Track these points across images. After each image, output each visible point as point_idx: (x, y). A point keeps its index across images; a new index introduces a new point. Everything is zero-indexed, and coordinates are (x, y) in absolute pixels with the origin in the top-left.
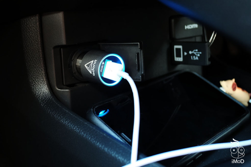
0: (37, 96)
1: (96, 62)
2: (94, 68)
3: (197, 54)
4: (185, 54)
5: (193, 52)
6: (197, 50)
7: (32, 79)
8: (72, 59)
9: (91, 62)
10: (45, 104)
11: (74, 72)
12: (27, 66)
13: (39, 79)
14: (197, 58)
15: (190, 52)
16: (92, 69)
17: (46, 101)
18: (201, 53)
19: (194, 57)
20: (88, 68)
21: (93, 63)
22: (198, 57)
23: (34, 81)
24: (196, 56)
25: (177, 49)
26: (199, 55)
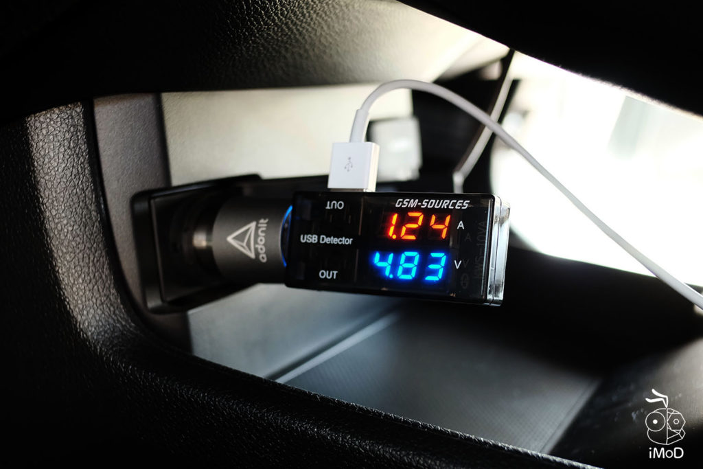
1: (265, 225)
9: (249, 228)
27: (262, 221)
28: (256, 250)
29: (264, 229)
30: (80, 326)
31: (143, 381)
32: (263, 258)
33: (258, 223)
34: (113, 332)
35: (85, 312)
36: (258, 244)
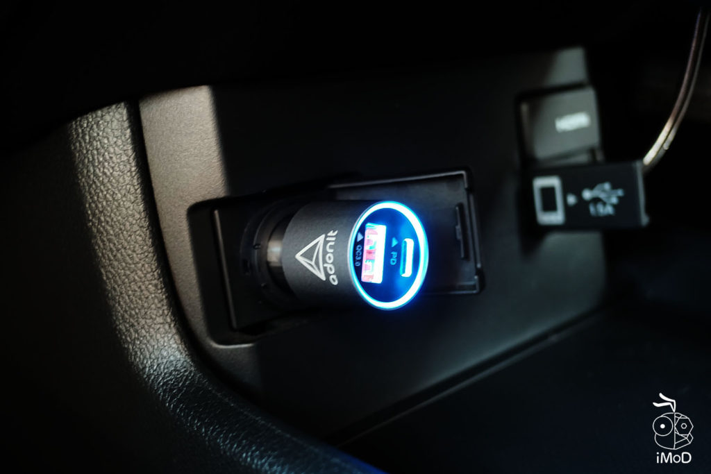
0: (149, 376)
1: (334, 239)
2: (329, 258)
7: (126, 322)
8: (254, 244)
9: (318, 243)
10: (179, 401)
11: (263, 285)
12: (105, 278)
13: (151, 318)
16: (325, 265)
17: (180, 390)
20: (309, 262)
21: (326, 242)
23: (132, 326)
27: (331, 233)
28: (325, 270)
29: (332, 243)
32: (334, 280)
33: (326, 237)
34: (166, 367)
36: (327, 263)
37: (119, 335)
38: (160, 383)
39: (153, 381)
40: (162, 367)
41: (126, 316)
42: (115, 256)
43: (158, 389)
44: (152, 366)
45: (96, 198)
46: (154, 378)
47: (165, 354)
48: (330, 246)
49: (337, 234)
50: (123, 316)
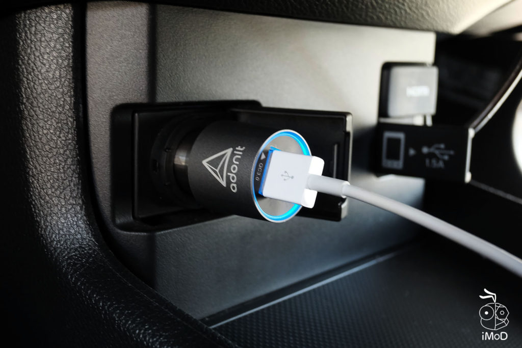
0: (56, 249)
1: (241, 153)
3: (442, 154)
4: (412, 152)
5: (432, 150)
6: (442, 146)
8: (166, 147)
9: (225, 154)
10: (81, 275)
14: (441, 164)
15: (425, 150)
18: (452, 152)
19: (434, 161)
20: (215, 169)
22: (445, 161)
24: (438, 159)
25: (390, 140)
26: (446, 158)
27: (239, 148)
28: (228, 177)
29: (239, 157)
30: (41, 231)
31: (87, 302)
32: (234, 188)
33: (234, 150)
34: (72, 243)
35: (49, 218)
36: (232, 173)
37: (33, 210)
38: (64, 257)
39: (58, 254)
40: (69, 243)
41: (42, 193)
42: (40, 139)
43: (63, 262)
44: (59, 241)
45: (32, 84)
46: (60, 252)
47: (73, 231)
48: (238, 158)
49: (245, 149)
50: (39, 193)
